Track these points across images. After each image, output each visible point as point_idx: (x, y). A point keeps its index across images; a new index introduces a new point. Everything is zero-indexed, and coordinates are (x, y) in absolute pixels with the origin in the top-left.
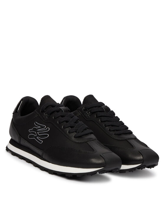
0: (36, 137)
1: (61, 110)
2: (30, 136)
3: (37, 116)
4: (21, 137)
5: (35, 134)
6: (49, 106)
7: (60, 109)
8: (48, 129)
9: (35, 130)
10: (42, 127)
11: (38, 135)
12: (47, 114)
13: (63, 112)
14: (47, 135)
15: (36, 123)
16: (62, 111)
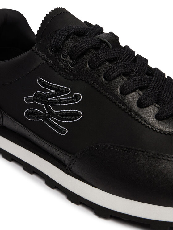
0: (46, 118)
1: (103, 42)
2: (30, 114)
3: (43, 61)
4: (3, 112)
5: (41, 108)
6: (71, 34)
7: (98, 38)
8: (77, 97)
9: (42, 98)
10: (60, 92)
11: (51, 114)
12: (68, 58)
13: (109, 47)
14: (78, 115)
15: (40, 81)
16: (107, 44)
